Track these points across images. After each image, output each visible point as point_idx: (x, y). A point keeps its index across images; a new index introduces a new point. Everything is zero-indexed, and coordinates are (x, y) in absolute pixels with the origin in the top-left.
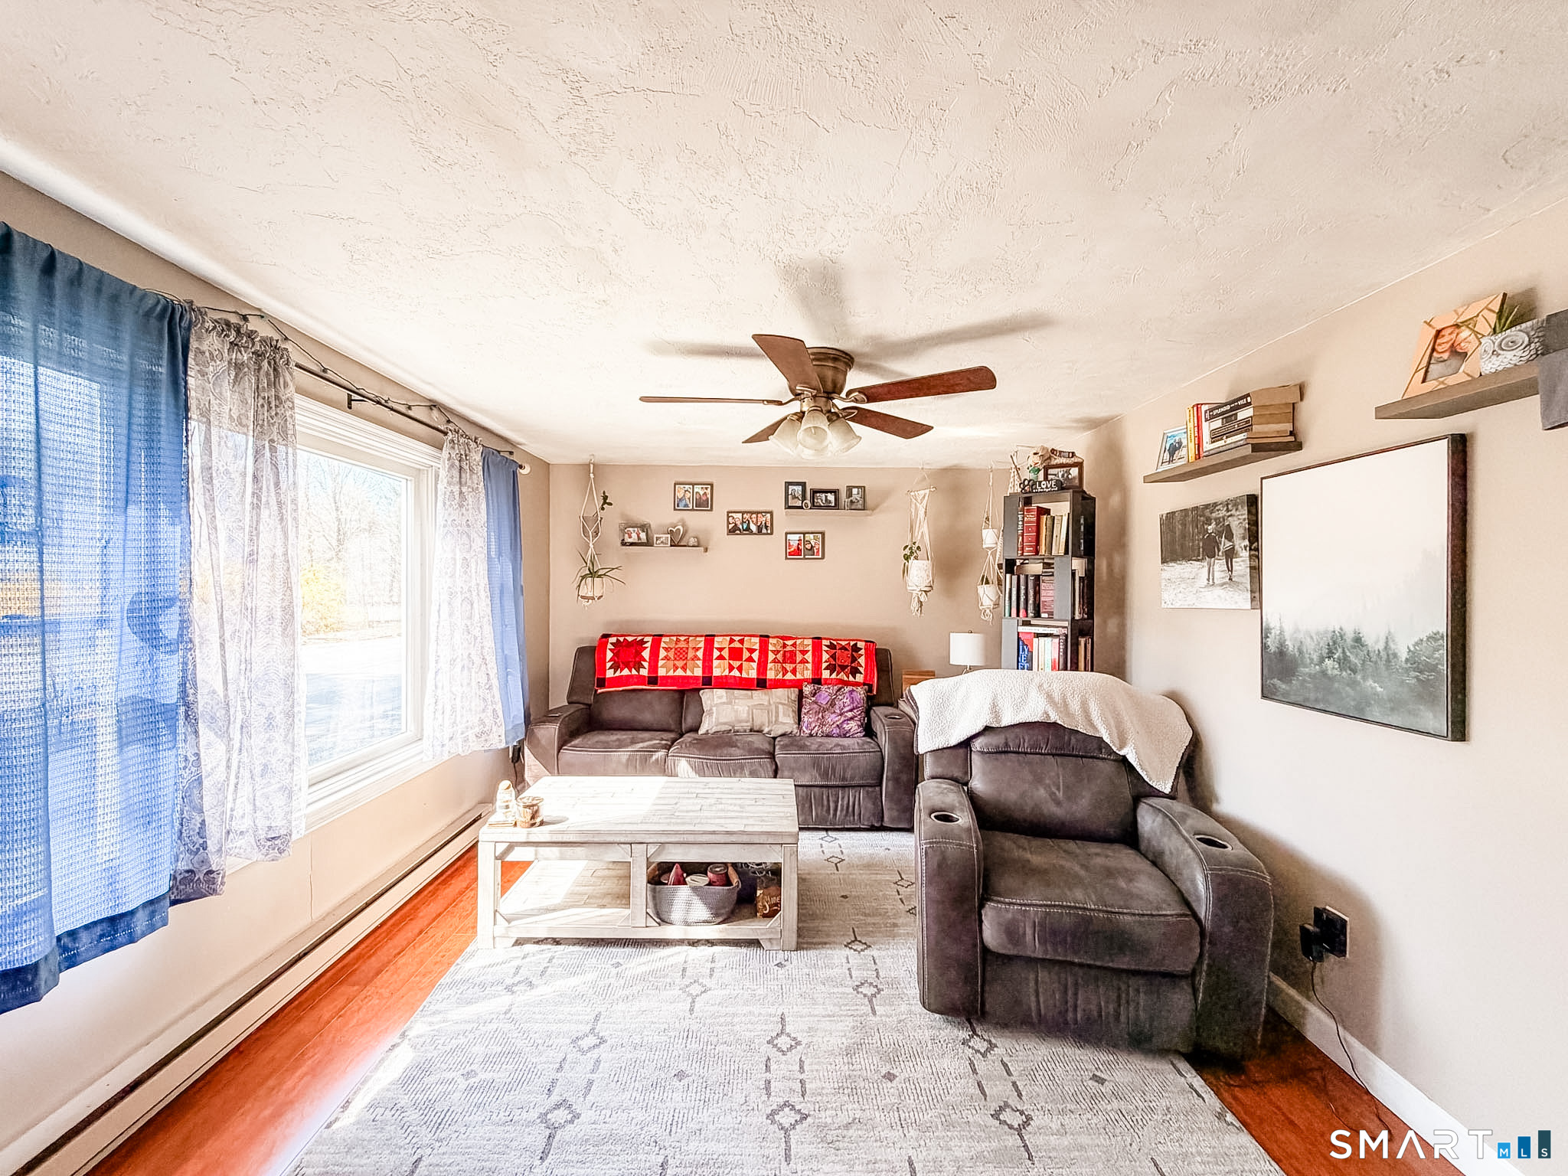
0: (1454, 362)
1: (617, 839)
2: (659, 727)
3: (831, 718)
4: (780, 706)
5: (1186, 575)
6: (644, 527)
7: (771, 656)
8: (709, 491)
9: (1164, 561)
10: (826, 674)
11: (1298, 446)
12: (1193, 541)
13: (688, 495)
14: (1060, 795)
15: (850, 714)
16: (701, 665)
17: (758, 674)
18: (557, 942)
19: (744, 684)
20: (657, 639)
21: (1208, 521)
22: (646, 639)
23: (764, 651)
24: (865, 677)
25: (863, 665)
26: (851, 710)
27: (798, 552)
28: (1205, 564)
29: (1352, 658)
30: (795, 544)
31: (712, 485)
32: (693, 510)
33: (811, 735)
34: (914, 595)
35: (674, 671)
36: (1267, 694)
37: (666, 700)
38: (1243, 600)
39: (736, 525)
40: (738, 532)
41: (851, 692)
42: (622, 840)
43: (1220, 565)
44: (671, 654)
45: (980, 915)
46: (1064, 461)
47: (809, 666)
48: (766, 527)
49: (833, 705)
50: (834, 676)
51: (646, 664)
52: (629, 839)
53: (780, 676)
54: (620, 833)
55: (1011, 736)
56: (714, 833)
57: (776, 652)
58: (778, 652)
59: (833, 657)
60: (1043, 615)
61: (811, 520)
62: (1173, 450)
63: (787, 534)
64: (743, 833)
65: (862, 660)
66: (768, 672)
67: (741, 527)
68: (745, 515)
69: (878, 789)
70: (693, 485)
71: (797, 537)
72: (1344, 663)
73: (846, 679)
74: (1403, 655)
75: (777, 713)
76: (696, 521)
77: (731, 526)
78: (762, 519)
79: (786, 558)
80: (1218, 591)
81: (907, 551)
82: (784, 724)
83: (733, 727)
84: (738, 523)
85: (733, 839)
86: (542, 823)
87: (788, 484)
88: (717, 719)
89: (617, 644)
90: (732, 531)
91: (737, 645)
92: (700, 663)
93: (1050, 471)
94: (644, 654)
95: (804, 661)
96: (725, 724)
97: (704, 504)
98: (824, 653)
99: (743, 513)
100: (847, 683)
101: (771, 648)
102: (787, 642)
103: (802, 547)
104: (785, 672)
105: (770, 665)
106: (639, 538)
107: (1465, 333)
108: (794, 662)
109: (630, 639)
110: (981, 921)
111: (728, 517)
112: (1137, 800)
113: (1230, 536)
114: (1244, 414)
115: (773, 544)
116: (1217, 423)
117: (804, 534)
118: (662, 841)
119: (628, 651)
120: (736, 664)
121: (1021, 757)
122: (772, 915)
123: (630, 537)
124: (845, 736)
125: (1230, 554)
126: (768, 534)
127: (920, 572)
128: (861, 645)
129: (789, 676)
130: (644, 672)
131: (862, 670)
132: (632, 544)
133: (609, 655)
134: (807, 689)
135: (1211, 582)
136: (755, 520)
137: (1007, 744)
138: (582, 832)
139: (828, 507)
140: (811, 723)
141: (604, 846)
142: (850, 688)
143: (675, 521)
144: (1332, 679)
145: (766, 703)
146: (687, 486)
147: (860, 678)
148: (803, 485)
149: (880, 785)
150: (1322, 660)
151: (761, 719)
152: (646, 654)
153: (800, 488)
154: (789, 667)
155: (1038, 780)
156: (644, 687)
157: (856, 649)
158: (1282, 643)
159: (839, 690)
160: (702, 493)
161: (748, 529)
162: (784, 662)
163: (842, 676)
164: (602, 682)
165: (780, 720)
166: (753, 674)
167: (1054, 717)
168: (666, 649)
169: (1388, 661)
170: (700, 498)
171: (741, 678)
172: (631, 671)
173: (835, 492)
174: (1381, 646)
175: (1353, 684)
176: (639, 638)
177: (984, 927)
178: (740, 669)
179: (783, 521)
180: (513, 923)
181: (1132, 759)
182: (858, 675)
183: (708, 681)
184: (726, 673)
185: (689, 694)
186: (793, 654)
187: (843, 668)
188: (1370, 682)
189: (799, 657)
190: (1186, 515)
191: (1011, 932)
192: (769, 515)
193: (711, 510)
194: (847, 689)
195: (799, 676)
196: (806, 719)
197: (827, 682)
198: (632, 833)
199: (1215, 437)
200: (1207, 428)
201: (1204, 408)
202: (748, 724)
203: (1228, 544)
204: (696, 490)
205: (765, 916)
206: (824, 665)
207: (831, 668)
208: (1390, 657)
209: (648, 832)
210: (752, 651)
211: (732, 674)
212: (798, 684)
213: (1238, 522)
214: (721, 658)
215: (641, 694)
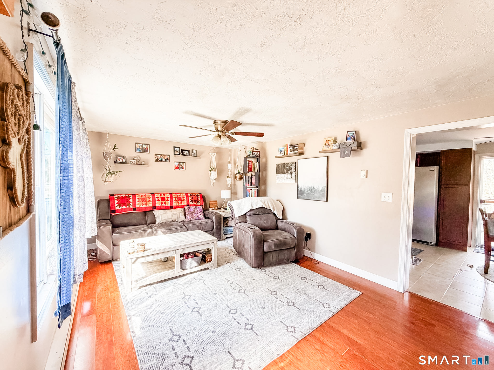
0: (328, 146)
1: (172, 250)
2: (139, 224)
3: (195, 215)
4: (180, 213)
5: (282, 177)
6: (124, 157)
7: (174, 199)
8: (148, 147)
9: (277, 173)
10: (191, 203)
11: (303, 154)
12: (284, 170)
13: (141, 147)
14: (265, 222)
15: (200, 213)
16: (152, 203)
17: (170, 204)
18: (151, 284)
19: (166, 208)
20: (134, 195)
21: (287, 166)
22: (130, 196)
23: (171, 197)
24: (201, 203)
25: (200, 200)
26: (200, 212)
27: (178, 168)
28: (286, 174)
29: (313, 190)
30: (177, 165)
31: (149, 145)
32: (142, 152)
33: (190, 220)
34: (212, 181)
35: (142, 205)
36: (298, 198)
37: (141, 215)
38: (294, 181)
39: (158, 159)
40: (158, 161)
41: (199, 207)
42: (173, 249)
43: (289, 174)
44: (140, 200)
45: (263, 245)
46: (256, 151)
47: (186, 201)
48: (168, 160)
49: (195, 211)
50: (193, 203)
51: (131, 204)
52: (175, 249)
53: (177, 205)
54: (173, 248)
55: (255, 211)
56: (198, 243)
57: (175, 198)
58: (176, 198)
59: (192, 198)
60: (253, 185)
61: (181, 158)
62: (281, 152)
63: (174, 162)
64: (205, 241)
65: (199, 199)
66: (174, 204)
67: (159, 159)
68: (161, 156)
69: (212, 231)
70: (143, 144)
71: (177, 163)
72: (312, 191)
73: (196, 204)
74: (320, 189)
75: (179, 215)
76: (143, 156)
77: (156, 159)
78: (167, 157)
79: (174, 170)
80: (289, 180)
81: (211, 169)
82: (182, 218)
83: (167, 220)
84: (159, 158)
85: (202, 243)
86: (146, 250)
87: (174, 147)
88: (162, 219)
89: (118, 198)
90: (157, 160)
91: (163, 196)
92: (151, 202)
93: (253, 153)
94: (130, 200)
95: (184, 200)
96: (164, 220)
97: (146, 151)
98: (189, 197)
99: (160, 155)
100: (196, 205)
101: (173, 196)
102: (178, 195)
103: (179, 167)
104: (178, 203)
105: (174, 202)
106: (122, 161)
107: (330, 142)
108: (181, 200)
109: (123, 196)
110: (263, 246)
111: (155, 156)
112: (277, 221)
113: (291, 169)
114: (296, 148)
115: (170, 166)
116: (291, 148)
117: (180, 162)
118: (184, 247)
119: (124, 200)
120: (164, 202)
121: (257, 215)
122: (210, 261)
123: (119, 160)
124: (200, 219)
125: (291, 173)
126: (168, 162)
127: (214, 174)
128: (199, 195)
129: (180, 205)
130: (131, 207)
131: (200, 201)
132: (120, 163)
133: (116, 202)
134: (186, 208)
135: (287, 178)
136: (164, 157)
137: (254, 213)
138: (161, 250)
139: (187, 155)
140: (190, 217)
141: (167, 253)
142: (198, 206)
143: (136, 156)
144: (310, 194)
145: (176, 213)
146: (140, 145)
147: (199, 204)
148: (179, 148)
149: (213, 230)
150: (308, 191)
151: (175, 218)
152: (131, 200)
153: (178, 149)
154: (179, 202)
155: (261, 219)
156: (132, 212)
157: (197, 196)
158: (301, 188)
159: (195, 207)
160: (146, 147)
161: (162, 160)
162: (178, 200)
163: (195, 203)
164: (114, 211)
165: (181, 217)
166: (169, 205)
167: (264, 206)
168: (138, 199)
169: (318, 191)
170: (145, 149)
171: (165, 206)
172: (126, 206)
173: (189, 151)
174: (317, 188)
175: (313, 195)
176: (127, 195)
177: (264, 247)
178: (165, 203)
179: (173, 159)
180: (137, 283)
181: (276, 213)
182: (199, 203)
183: (154, 208)
184: (160, 205)
185: (147, 213)
186: (180, 198)
187: (195, 201)
188: (315, 194)
189: (182, 199)
190: (282, 165)
191: (269, 247)
192: (169, 156)
193: (149, 153)
194: (197, 207)
195: (183, 204)
196: (188, 216)
197: (191, 205)
198: (176, 247)
199: (291, 151)
200: (289, 149)
201: (289, 145)
202: (171, 219)
203: (291, 171)
204: (144, 146)
205: (208, 262)
206: (190, 201)
207: (192, 201)
208: (318, 190)
209: (180, 246)
210: (168, 198)
211: (162, 205)
212: (183, 207)
213: (293, 167)
214: (158, 200)
215: (130, 214)
